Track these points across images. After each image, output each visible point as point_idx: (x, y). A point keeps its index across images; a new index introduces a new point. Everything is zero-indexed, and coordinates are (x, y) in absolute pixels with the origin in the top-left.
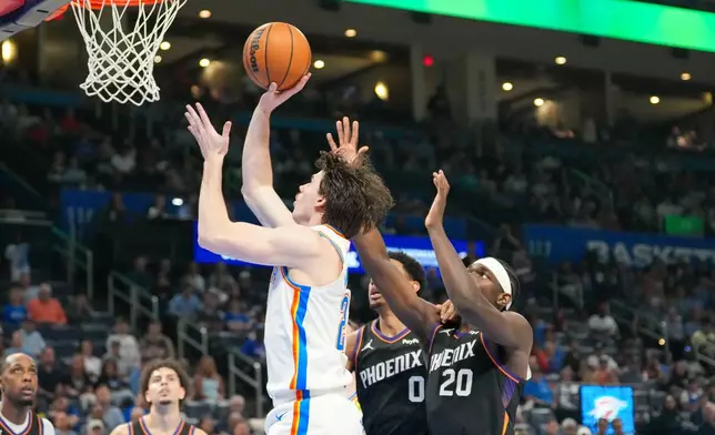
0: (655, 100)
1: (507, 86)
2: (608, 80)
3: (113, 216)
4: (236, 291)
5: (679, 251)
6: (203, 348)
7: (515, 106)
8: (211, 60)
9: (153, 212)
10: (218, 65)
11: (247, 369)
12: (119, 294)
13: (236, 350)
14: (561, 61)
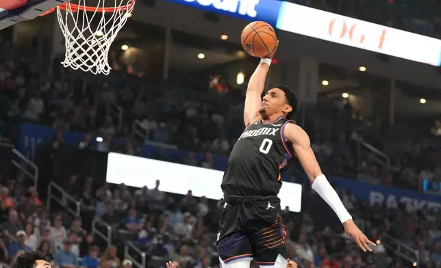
0: (423, 101)
1: (325, 83)
2: (393, 85)
3: (56, 145)
4: (134, 204)
5: (431, 205)
6: (109, 240)
7: (330, 96)
8: (130, 46)
9: (82, 145)
10: (133, 50)
11: (136, 256)
12: (54, 197)
13: (130, 243)
14: (363, 69)
